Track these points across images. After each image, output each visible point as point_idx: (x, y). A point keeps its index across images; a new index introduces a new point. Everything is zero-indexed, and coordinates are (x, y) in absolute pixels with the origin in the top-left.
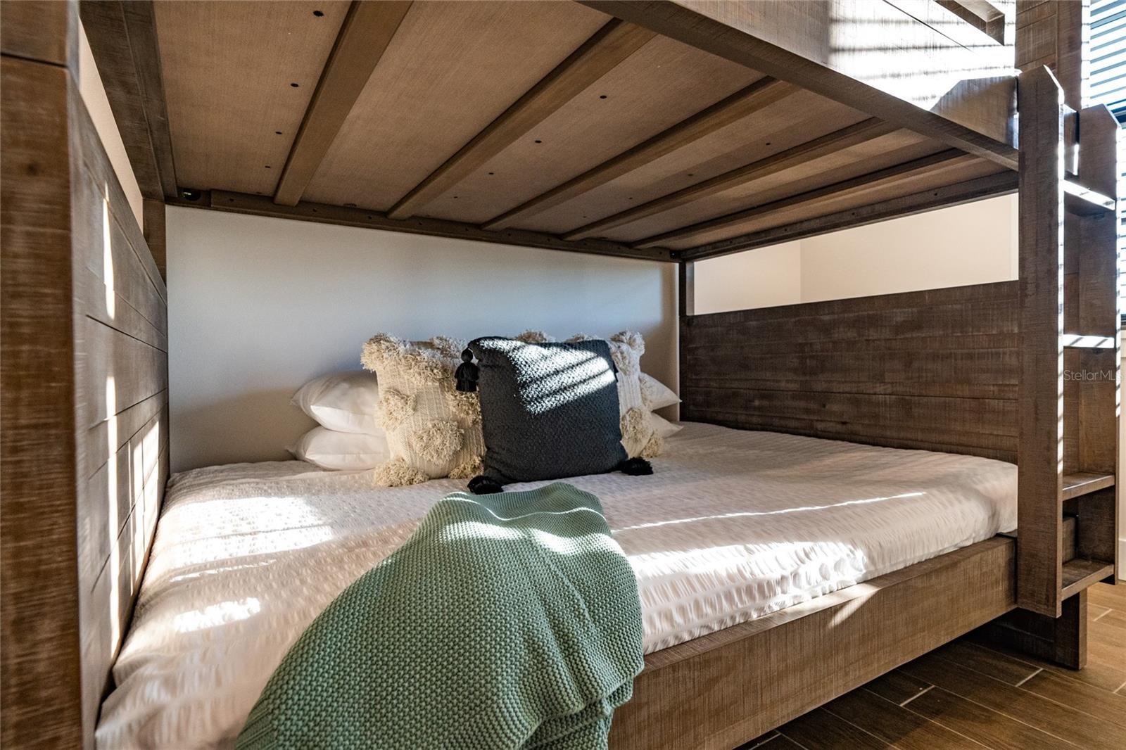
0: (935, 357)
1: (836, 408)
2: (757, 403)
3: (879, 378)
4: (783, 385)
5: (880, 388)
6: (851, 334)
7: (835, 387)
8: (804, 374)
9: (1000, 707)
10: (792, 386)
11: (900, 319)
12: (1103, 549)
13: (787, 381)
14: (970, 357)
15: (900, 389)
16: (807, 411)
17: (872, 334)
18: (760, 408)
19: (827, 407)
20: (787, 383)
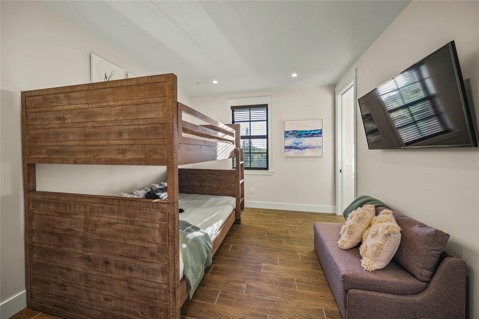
0: (222, 180)
1: (207, 188)
2: (191, 188)
3: (214, 183)
4: (196, 184)
5: (214, 185)
6: (209, 176)
7: (206, 185)
8: (201, 182)
9: (234, 233)
10: (198, 184)
11: (217, 174)
12: (243, 207)
13: (197, 183)
14: (227, 181)
15: (217, 185)
16: (201, 189)
17: (213, 176)
18: (191, 189)
19: (205, 188)
20: (197, 184)
